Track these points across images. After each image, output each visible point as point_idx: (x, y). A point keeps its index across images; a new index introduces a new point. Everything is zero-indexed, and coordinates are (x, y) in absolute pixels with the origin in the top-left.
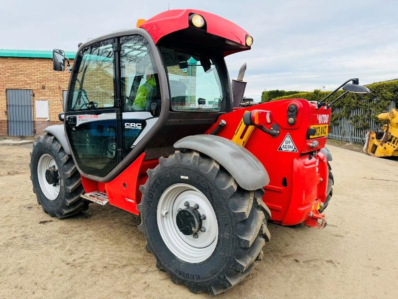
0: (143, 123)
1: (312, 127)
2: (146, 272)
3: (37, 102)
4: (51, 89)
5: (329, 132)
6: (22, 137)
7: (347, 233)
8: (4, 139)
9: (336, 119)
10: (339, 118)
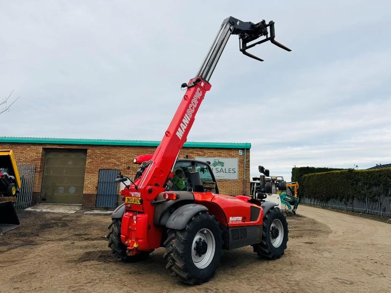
4: (134, 169)
6: (107, 209)
8: (93, 210)
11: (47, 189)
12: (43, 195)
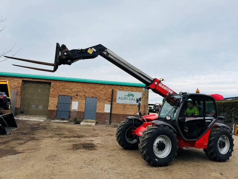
3: (73, 102)
4: (80, 96)
6: (63, 119)
11: (24, 106)
12: (21, 109)
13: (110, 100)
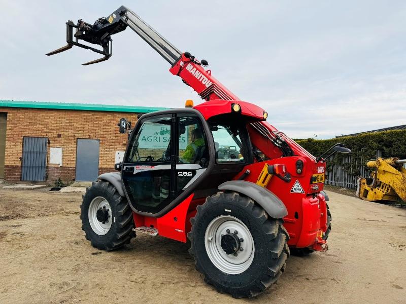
0: (194, 172)
1: (314, 175)
2: (196, 286)
3: (51, 149)
5: (326, 179)
6: (34, 183)
7: (345, 260)
8: (17, 184)
9: (329, 166)
10: (332, 164)
13: (125, 142)
